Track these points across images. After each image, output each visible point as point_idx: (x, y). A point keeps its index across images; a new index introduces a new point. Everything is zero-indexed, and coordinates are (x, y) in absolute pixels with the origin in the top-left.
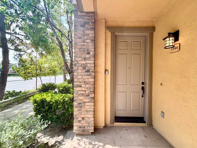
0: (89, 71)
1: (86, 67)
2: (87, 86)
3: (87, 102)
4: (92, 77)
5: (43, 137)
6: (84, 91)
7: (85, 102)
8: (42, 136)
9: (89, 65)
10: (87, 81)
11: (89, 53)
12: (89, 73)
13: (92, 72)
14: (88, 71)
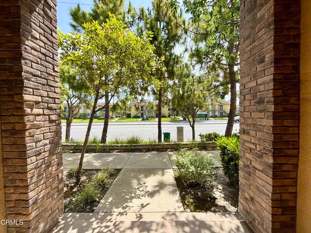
0: (264, 102)
1: (258, 93)
2: (259, 134)
3: (259, 170)
4: (269, 113)
5: (220, 191)
6: (253, 143)
7: (256, 169)
8: (220, 189)
9: (262, 88)
10: (260, 124)
11: (262, 61)
12: (261, 107)
13: (267, 102)
14: (261, 102)
